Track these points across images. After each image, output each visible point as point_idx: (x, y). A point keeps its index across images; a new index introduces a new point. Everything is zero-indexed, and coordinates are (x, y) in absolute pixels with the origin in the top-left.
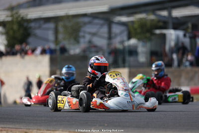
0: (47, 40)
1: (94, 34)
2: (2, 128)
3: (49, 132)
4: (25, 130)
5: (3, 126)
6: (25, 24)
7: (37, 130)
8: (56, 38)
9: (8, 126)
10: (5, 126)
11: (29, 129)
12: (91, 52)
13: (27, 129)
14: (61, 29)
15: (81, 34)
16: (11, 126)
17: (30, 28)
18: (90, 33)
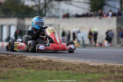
2: (91, 61)
3: (119, 64)
4: (104, 63)
5: (92, 60)
7: (112, 63)
8: (121, 7)
9: (95, 61)
10: (93, 60)
11: (107, 63)
13: (105, 62)
16: (96, 61)
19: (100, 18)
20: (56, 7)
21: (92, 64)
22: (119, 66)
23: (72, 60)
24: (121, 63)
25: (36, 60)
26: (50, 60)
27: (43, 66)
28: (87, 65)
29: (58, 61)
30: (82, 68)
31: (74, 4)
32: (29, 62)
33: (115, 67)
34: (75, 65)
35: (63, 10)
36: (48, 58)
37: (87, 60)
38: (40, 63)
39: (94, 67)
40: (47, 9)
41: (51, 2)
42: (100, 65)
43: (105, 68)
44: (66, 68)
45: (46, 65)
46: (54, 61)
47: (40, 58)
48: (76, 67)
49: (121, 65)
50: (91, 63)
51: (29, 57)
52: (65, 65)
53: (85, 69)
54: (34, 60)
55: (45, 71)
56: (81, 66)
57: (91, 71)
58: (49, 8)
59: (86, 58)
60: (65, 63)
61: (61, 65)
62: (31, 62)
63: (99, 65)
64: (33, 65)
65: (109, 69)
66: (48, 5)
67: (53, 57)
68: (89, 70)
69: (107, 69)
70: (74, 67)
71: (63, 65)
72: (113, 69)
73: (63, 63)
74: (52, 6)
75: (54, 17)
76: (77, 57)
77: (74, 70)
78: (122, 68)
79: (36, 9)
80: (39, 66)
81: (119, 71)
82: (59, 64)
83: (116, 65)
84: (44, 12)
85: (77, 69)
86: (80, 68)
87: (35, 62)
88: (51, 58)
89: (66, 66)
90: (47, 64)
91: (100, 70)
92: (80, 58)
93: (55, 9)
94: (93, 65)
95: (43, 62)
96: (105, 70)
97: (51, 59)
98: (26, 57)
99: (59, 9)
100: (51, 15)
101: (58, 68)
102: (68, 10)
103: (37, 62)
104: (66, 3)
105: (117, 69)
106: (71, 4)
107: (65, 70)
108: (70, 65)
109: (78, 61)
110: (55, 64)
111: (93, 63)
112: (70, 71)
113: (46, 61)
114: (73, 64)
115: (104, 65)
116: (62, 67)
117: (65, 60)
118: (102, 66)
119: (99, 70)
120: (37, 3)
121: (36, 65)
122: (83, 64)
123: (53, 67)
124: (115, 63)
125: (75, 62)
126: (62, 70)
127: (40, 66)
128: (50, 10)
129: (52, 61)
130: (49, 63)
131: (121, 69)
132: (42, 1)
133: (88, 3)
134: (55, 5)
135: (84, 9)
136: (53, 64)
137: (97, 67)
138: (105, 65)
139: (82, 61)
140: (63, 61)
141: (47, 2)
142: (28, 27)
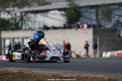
0: (91, 19)
1: (120, 16)
3: (93, 75)
4: (78, 74)
6: (78, 10)
7: (86, 74)
8: (97, 18)
9: (68, 72)
11: (81, 74)
12: (118, 27)
14: (100, 13)
15: (113, 16)
16: (70, 72)
17: (81, 12)
18: (118, 15)
20: (33, 20)
21: (65, 76)
23: (44, 72)
24: (96, 74)
25: (7, 72)
27: (13, 79)
28: (59, 76)
29: (30, 73)
31: (50, 16)
33: (89, 78)
34: (46, 76)
35: (39, 22)
36: (19, 70)
37: (60, 71)
38: (10, 75)
39: (66, 78)
40: (23, 22)
41: (27, 15)
43: (78, 80)
45: (16, 78)
46: (25, 73)
47: (11, 70)
49: (95, 76)
50: (64, 74)
54: (4, 72)
56: (53, 77)
58: (25, 21)
59: (59, 70)
60: (36, 74)
61: (32, 77)
63: (71, 76)
64: (2, 77)
66: (25, 18)
67: (25, 69)
71: (34, 77)
72: (87, 80)
73: (34, 75)
74: (29, 19)
75: (30, 29)
76: (49, 68)
78: (96, 79)
82: (30, 76)
84: (20, 24)
89: (37, 78)
90: (17, 76)
93: (32, 21)
95: (13, 74)
97: (22, 71)
99: (35, 21)
100: (27, 28)
101: (28, 80)
102: (44, 22)
103: (6, 74)
104: (42, 15)
106: (47, 16)
108: (41, 77)
109: (51, 72)
111: (66, 74)
113: (16, 73)
115: (77, 76)
117: (37, 71)
120: (14, 16)
121: (5, 77)
122: (55, 75)
124: (89, 74)
125: (47, 74)
127: (9, 78)
128: (27, 23)
129: (23, 73)
130: (19, 75)
132: (18, 14)
133: (64, 15)
134: (31, 17)
135: (60, 21)
136: (23, 76)
138: (79, 76)
139: (54, 72)
140: (35, 72)
141: (23, 14)
142: (4, 40)
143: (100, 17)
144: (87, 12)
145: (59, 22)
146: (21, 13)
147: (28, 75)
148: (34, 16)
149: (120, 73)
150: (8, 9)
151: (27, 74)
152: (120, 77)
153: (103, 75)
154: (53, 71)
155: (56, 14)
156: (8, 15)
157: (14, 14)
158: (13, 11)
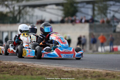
0: (88, 15)
1: (116, 12)
2: (65, 66)
3: (92, 70)
4: (78, 68)
6: (75, 5)
7: (85, 68)
8: (94, 13)
11: (80, 68)
12: (114, 22)
14: (96, 8)
15: (108, 11)
16: (70, 66)
17: (78, 7)
18: (113, 11)
19: (73, 25)
20: (30, 14)
21: (66, 69)
22: (92, 72)
23: (46, 65)
24: (94, 68)
25: (11, 65)
26: (24, 65)
27: (18, 71)
28: (61, 70)
29: (33, 66)
30: (56, 73)
31: (48, 10)
32: (4, 67)
33: (88, 72)
34: (49, 70)
35: (37, 17)
36: (22, 64)
37: (61, 65)
38: (15, 68)
39: (67, 72)
40: (21, 15)
41: (25, 9)
42: (74, 70)
43: (78, 74)
44: (40, 73)
46: (28, 66)
47: (15, 63)
48: (50, 72)
49: (94, 70)
50: (64, 68)
51: (4, 62)
52: (39, 70)
53: (59, 74)
54: (9, 65)
55: (20, 76)
56: (55, 71)
57: (64, 76)
58: (23, 15)
60: (39, 68)
61: (35, 70)
62: (6, 68)
63: (72, 70)
64: (8, 70)
65: (82, 74)
66: (23, 11)
67: (28, 63)
68: (63, 75)
69: (80, 74)
70: (48, 72)
71: (37, 70)
72: (86, 74)
73: (38, 69)
74: (26, 13)
75: (28, 23)
77: (48, 75)
78: (95, 73)
79: (10, 15)
80: (13, 70)
81: (92, 76)
82: (34, 69)
83: (89, 70)
84: (18, 18)
85: (51, 74)
86: (53, 73)
87: (10, 68)
88: (26, 64)
89: (41, 71)
90: (22, 69)
91: (74, 75)
92: (54, 63)
93: (29, 15)
94: (66, 71)
95: (18, 67)
96: (78, 75)
98: (1, 62)
99: (33, 15)
100: (25, 21)
101: (33, 73)
102: (42, 16)
103: (12, 67)
104: (40, 10)
105: (90, 74)
106: (45, 11)
107: (39, 74)
108: (44, 70)
109: (52, 66)
110: (30, 69)
111: (66, 68)
112: (44, 76)
113: (20, 66)
114: (47, 69)
115: (77, 70)
116: (37, 72)
117: (39, 65)
118: (75, 71)
119: (72, 75)
120: (12, 9)
121: (11, 70)
122: (57, 69)
123: (27, 72)
124: (88, 69)
125: (49, 67)
126: (36, 75)
127: (15, 71)
128: (25, 16)
129: (26, 66)
130: (24, 68)
131: (94, 75)
132: (17, 8)
133: (61, 10)
134: (29, 12)
136: (27, 69)
137: (70, 72)
138: (78, 70)
140: (38, 66)
141: (21, 8)
142: (3, 33)
143: (96, 12)
144: (83, 7)
145: (56, 16)
146: (19, 7)
147: (32, 68)
148: (32, 10)
149: (116, 69)
150: (6, 3)
151: (30, 68)
152: (116, 71)
153: (101, 70)
154: (55, 65)
155: (53, 9)
156: (6, 8)
157: (12, 7)
158: (12, 4)
